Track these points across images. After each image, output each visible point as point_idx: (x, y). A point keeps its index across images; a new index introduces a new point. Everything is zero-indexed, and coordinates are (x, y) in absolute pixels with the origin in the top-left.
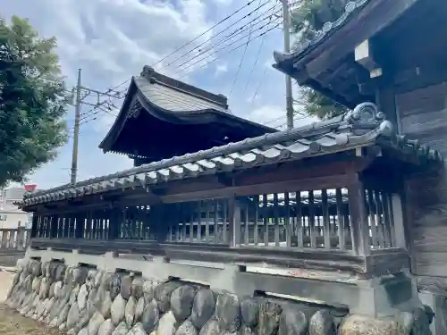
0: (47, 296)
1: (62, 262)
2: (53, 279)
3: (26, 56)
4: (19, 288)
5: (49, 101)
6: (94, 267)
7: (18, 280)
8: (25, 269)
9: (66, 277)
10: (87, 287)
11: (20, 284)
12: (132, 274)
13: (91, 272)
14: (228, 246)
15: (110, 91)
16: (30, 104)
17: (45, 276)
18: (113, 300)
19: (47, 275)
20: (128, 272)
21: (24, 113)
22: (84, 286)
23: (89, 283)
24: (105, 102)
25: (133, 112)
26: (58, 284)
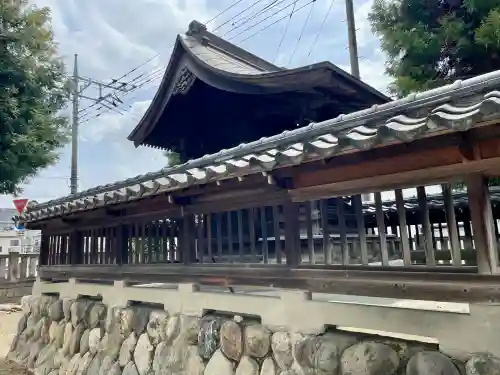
0: (77, 350)
1: (99, 299)
2: (84, 324)
3: (11, 30)
4: (28, 337)
5: (45, 89)
6: (160, 307)
7: (25, 326)
8: (36, 311)
9: (108, 321)
10: (151, 339)
11: (28, 330)
12: (238, 319)
13: (155, 315)
14: (476, 271)
15: (115, 81)
16: (22, 90)
17: (70, 320)
18: (206, 361)
19: (75, 318)
20: (229, 316)
21: (14, 101)
22: (144, 338)
23: (154, 333)
24: (110, 95)
25: (182, 86)
26: (96, 332)
